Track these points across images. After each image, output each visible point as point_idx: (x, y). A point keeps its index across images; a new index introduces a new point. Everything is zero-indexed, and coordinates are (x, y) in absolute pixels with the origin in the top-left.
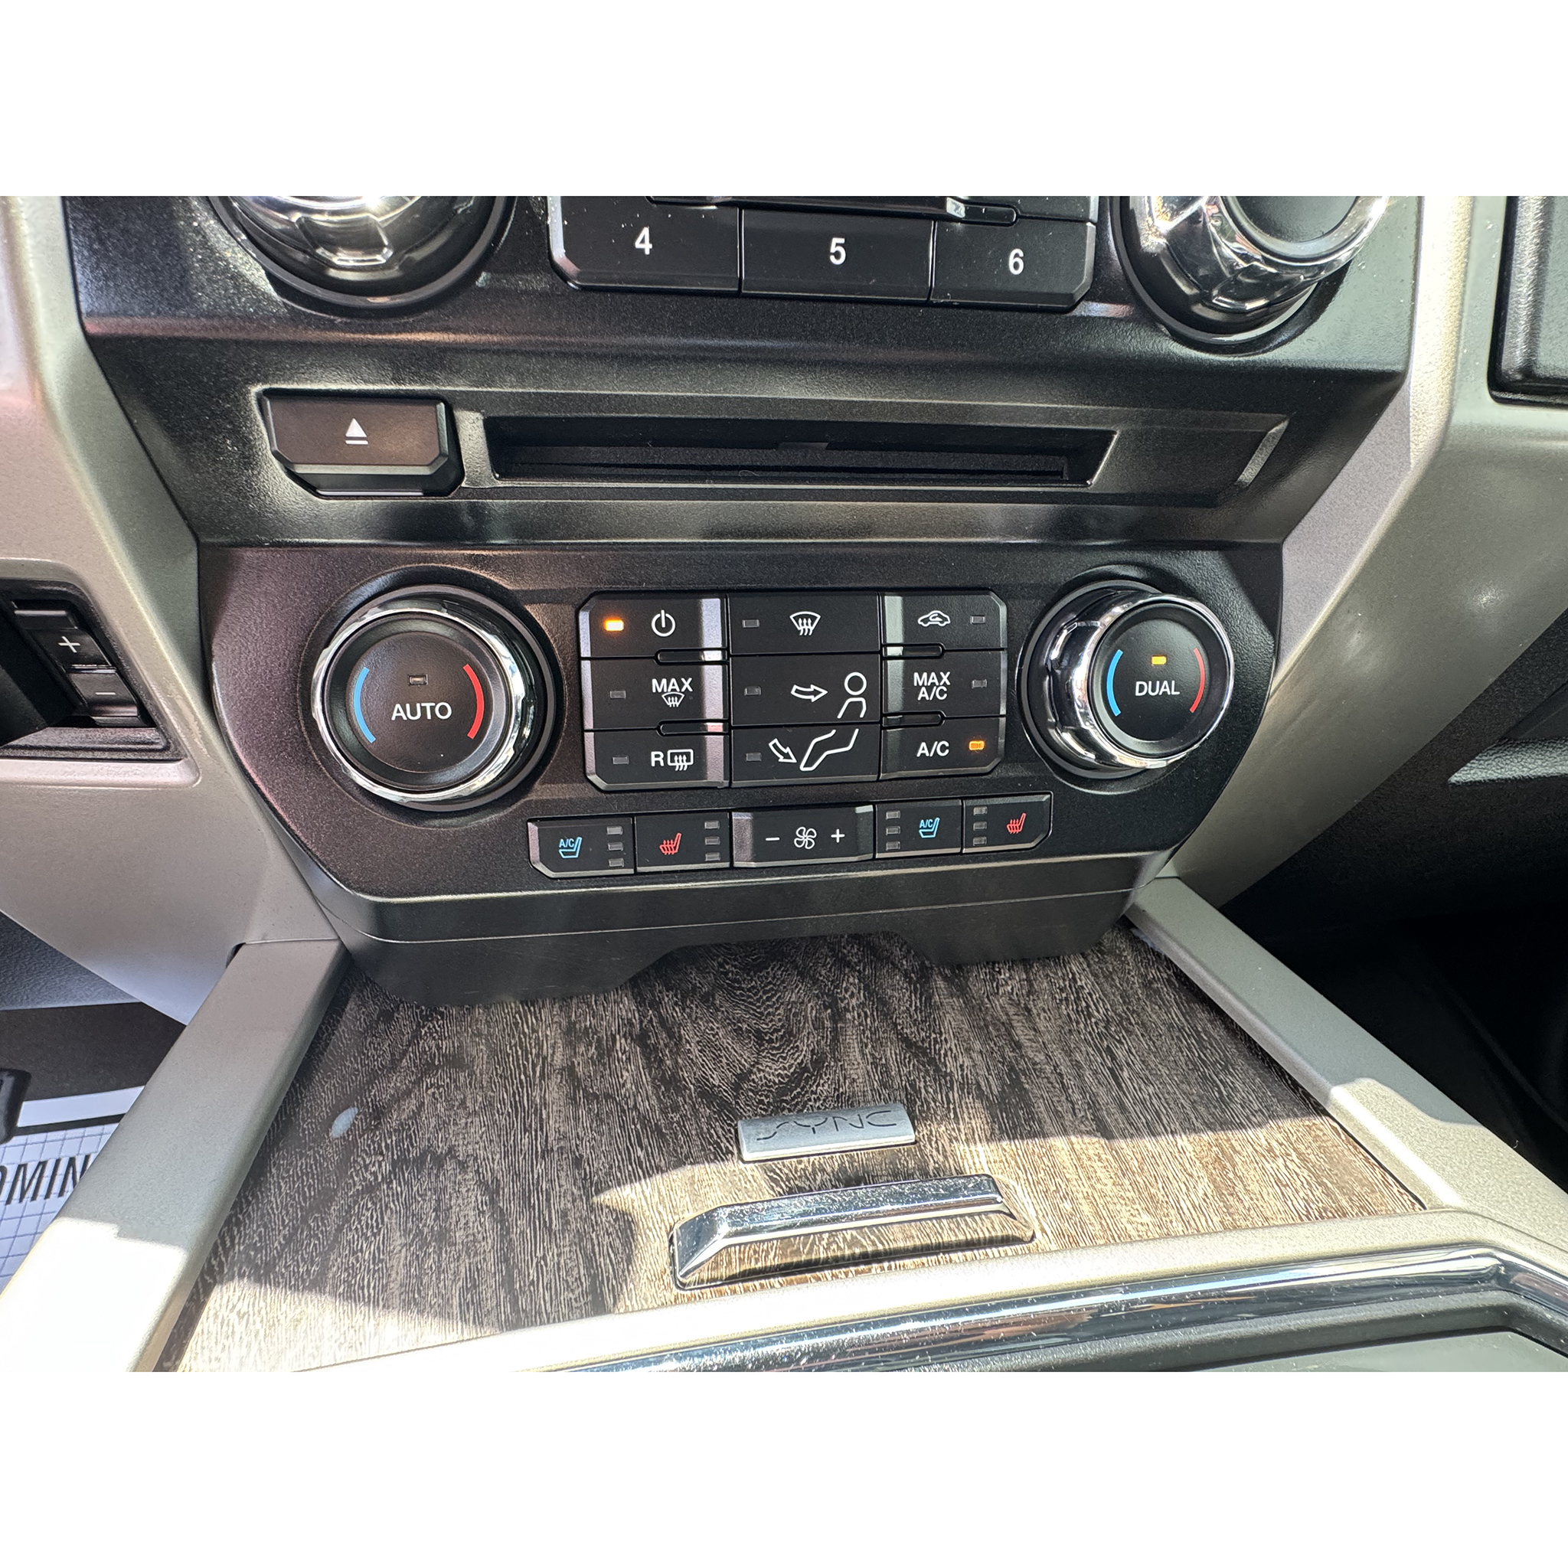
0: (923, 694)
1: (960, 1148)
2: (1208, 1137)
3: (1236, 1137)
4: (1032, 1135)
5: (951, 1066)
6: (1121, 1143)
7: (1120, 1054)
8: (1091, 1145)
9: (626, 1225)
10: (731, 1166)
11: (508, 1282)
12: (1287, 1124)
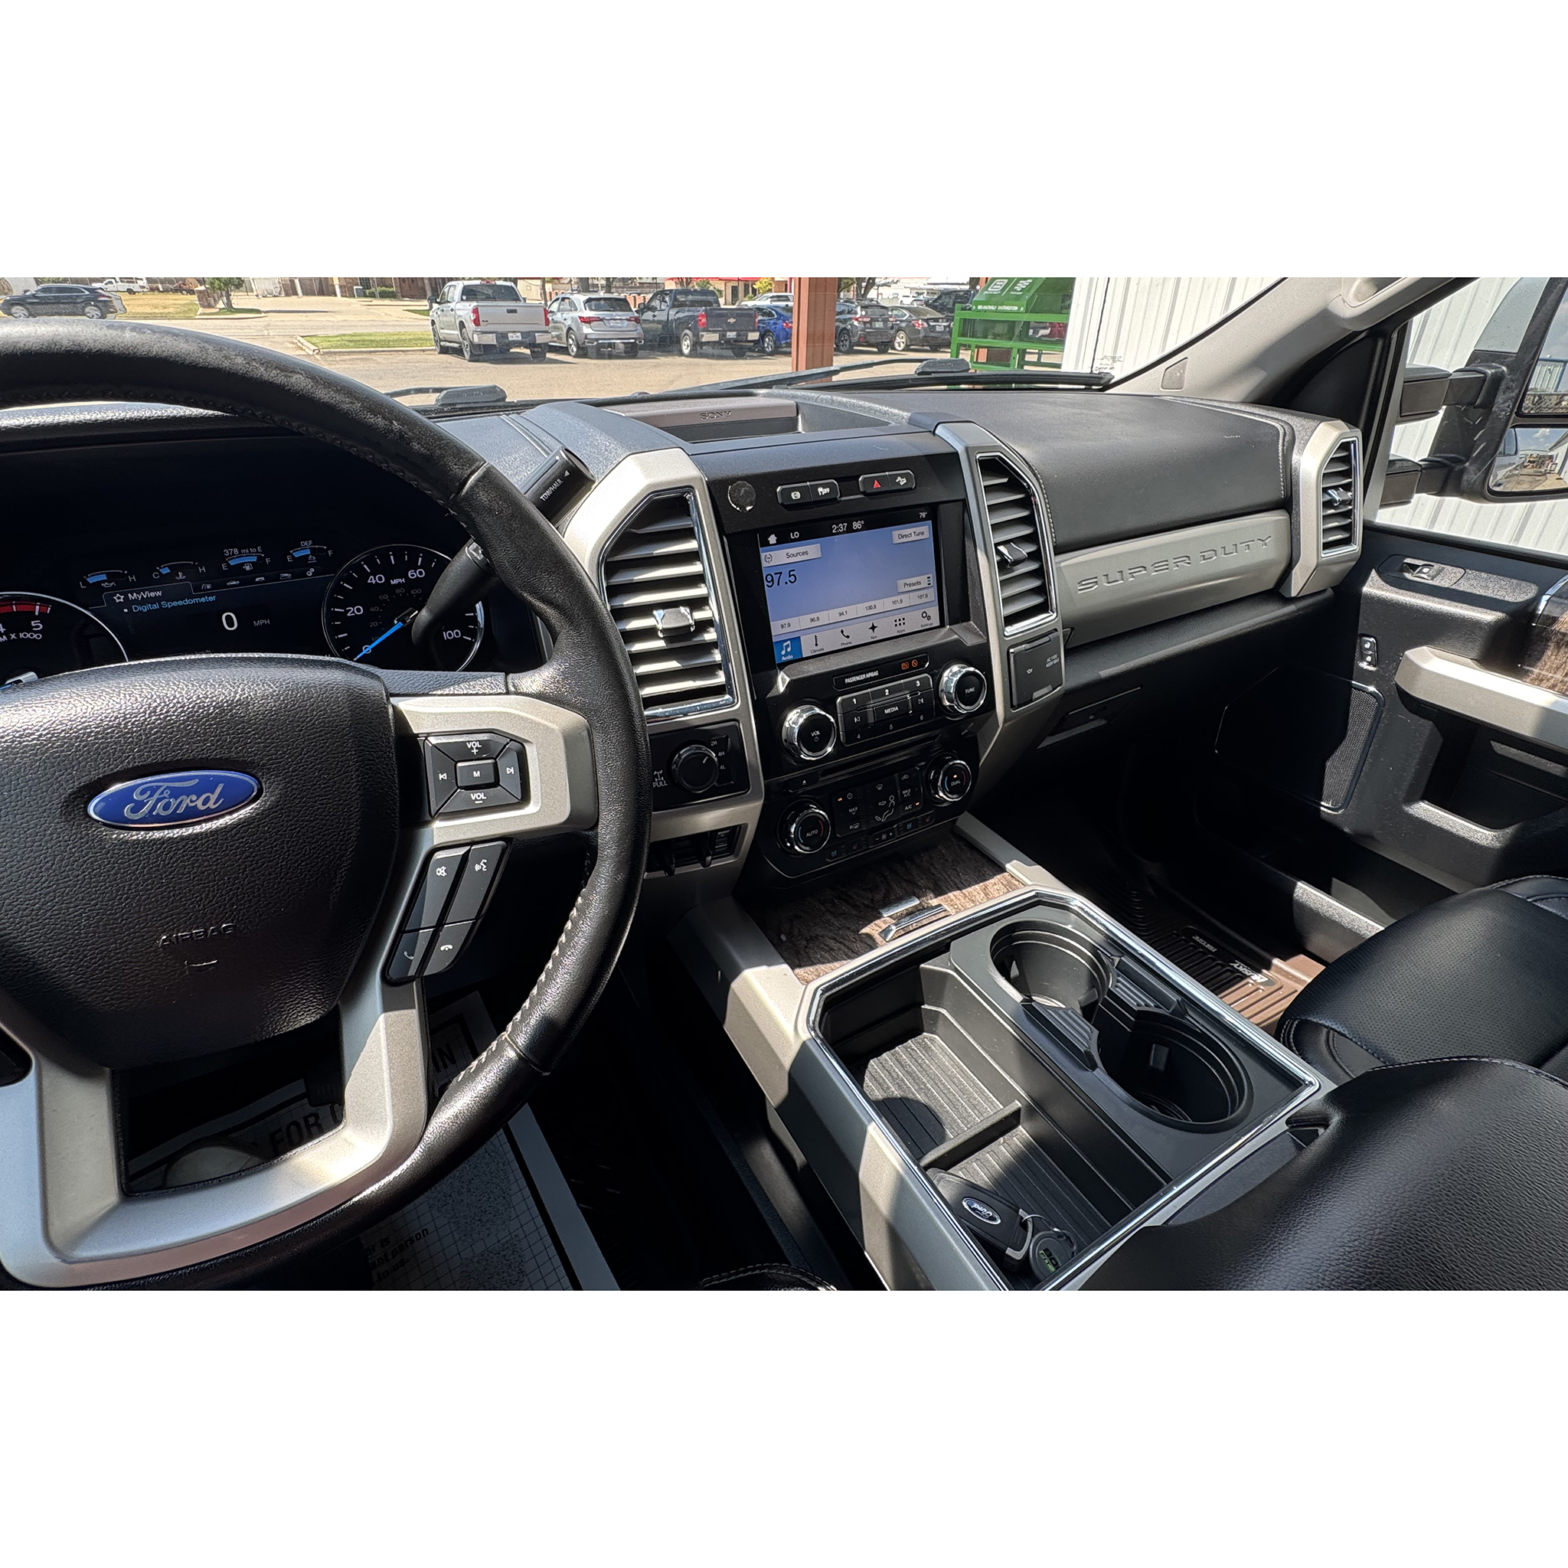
0: (905, 796)
1: (930, 901)
2: (982, 884)
3: (987, 882)
4: (944, 894)
5: (920, 884)
6: (964, 891)
7: (958, 869)
8: (957, 893)
9: (868, 936)
10: (883, 919)
11: (853, 952)
12: (998, 876)
